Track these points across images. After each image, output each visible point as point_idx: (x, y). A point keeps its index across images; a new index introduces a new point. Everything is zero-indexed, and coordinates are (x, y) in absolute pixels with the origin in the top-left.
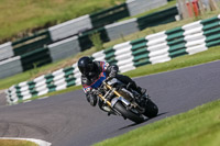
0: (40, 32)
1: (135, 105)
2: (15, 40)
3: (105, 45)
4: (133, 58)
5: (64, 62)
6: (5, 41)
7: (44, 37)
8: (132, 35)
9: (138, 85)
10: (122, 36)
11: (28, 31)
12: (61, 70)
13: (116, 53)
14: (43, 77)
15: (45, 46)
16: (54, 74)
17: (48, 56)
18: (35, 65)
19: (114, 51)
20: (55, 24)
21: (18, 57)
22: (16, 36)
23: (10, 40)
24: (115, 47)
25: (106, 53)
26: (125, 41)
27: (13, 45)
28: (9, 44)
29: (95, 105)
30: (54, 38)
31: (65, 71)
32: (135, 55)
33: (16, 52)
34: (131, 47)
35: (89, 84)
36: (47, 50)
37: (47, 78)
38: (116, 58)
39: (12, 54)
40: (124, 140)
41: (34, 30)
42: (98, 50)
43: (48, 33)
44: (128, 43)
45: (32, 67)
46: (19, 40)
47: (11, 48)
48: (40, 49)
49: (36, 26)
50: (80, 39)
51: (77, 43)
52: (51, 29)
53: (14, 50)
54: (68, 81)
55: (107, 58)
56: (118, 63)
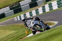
0: (17, 3)
2: (10, 6)
4: (57, 5)
6: (7, 6)
11: (14, 3)
20: (21, 1)
22: (10, 5)
27: (10, 7)
28: (8, 7)
30: (21, 5)
32: (58, 5)
33: (11, 9)
41: (15, 3)
43: (19, 4)
44: (56, 1)
46: (11, 6)
47: (9, 8)
48: (19, 8)
49: (16, 2)
51: (29, 6)
52: (20, 3)
55: (49, 6)
56: (53, 7)
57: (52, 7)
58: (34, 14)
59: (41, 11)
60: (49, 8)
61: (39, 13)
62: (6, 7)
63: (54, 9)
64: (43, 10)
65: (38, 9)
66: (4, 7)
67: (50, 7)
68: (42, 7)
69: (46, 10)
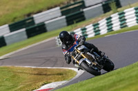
1: (96, 63)
2: (62, 6)
3: (119, 9)
4: (136, 18)
5: (93, 20)
6: (56, 6)
7: (81, 4)
8: (135, 4)
9: (99, 50)
10: (129, 4)
12: (91, 25)
13: (125, 15)
14: (80, 29)
15: (81, 10)
16: (87, 27)
17: (83, 16)
18: (75, 22)
19: (124, 13)
21: (64, 17)
22: (63, 4)
23: (59, 6)
24: (125, 11)
25: (120, 14)
26: (131, 7)
27: (61, 9)
28: (58, 8)
29: (69, 63)
30: (87, 5)
31: (94, 26)
33: (63, 13)
34: (135, 11)
35: (66, 49)
36: (83, 12)
37: (82, 30)
38: (126, 18)
39: (60, 14)
40: (130, 69)
42: (114, 13)
43: (83, 2)
44: (133, 8)
45: (73, 23)
46: (64, 6)
47: (60, 11)
48: (78, 12)
50: (103, 6)
53: (62, 12)
54: (95, 32)
55: (120, 18)
56: (127, 21)
57: (125, 20)
58: (91, 34)
59: (103, 29)
60: (120, 23)
61: (101, 32)
62: (51, 8)
63: (129, 26)
64: (108, 26)
65: (99, 22)
66: (49, 9)
67: (121, 21)
68: (107, 19)
69: (113, 26)
